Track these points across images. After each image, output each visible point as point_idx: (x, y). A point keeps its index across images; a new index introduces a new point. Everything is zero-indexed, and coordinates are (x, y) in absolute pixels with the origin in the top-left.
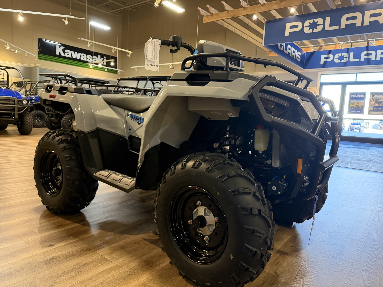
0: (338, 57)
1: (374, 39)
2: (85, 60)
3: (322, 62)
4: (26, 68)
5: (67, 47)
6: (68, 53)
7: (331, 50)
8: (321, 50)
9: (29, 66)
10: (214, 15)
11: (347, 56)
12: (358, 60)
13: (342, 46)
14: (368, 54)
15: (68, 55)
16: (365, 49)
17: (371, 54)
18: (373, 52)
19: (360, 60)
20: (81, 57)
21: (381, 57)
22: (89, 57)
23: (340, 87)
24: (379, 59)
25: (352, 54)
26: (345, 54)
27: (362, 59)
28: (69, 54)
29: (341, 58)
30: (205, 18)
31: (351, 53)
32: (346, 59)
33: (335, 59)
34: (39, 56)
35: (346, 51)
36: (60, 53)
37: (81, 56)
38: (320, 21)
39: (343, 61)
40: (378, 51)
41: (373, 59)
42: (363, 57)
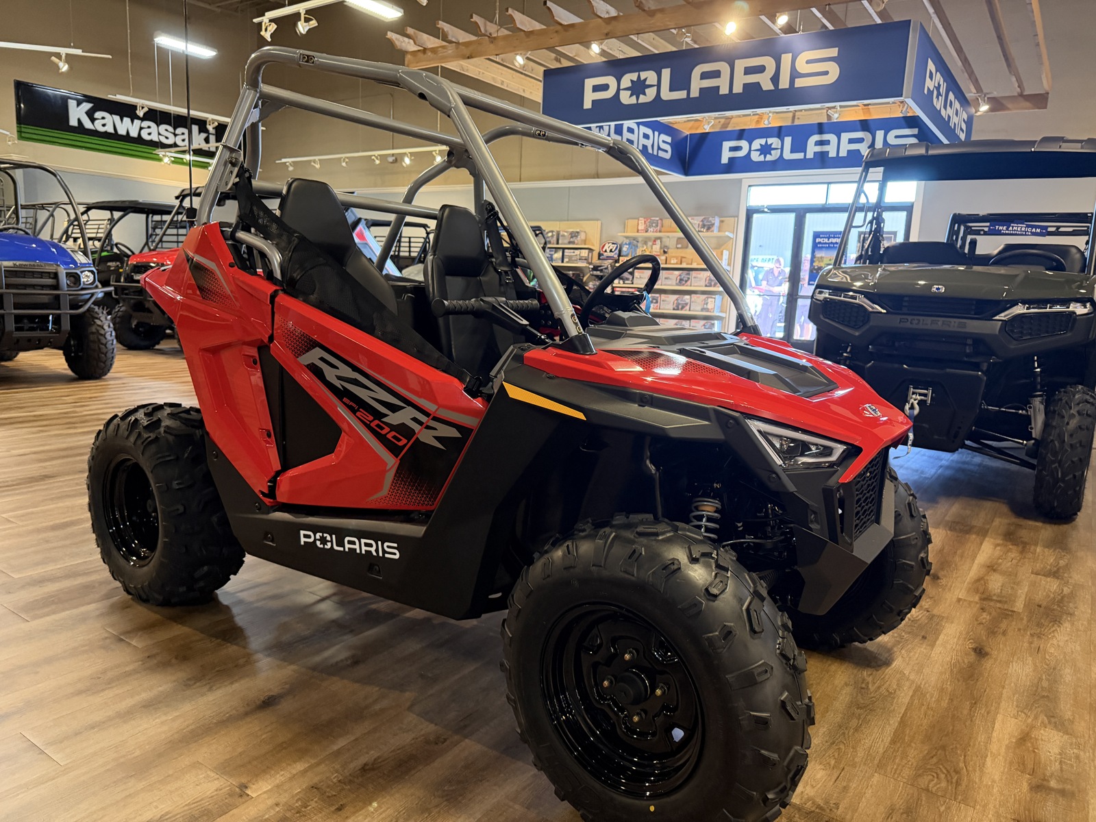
0: (759, 147)
2: (155, 138)
3: (725, 160)
5: (100, 104)
6: (103, 122)
7: (744, 130)
11: (778, 145)
12: (800, 156)
14: (821, 143)
15: (104, 125)
16: (816, 129)
17: (827, 142)
18: (831, 137)
19: (805, 155)
20: (142, 132)
21: (847, 151)
22: (166, 130)
23: (790, 219)
24: (845, 154)
25: (788, 140)
26: (774, 141)
27: (810, 155)
28: (107, 122)
29: (766, 150)
30: (408, 58)
31: (786, 138)
32: (776, 154)
33: (752, 152)
34: (20, 132)
35: (776, 132)
36: (79, 120)
37: (141, 128)
38: (650, 76)
39: (769, 158)
40: (843, 135)
41: (832, 154)
42: (812, 149)
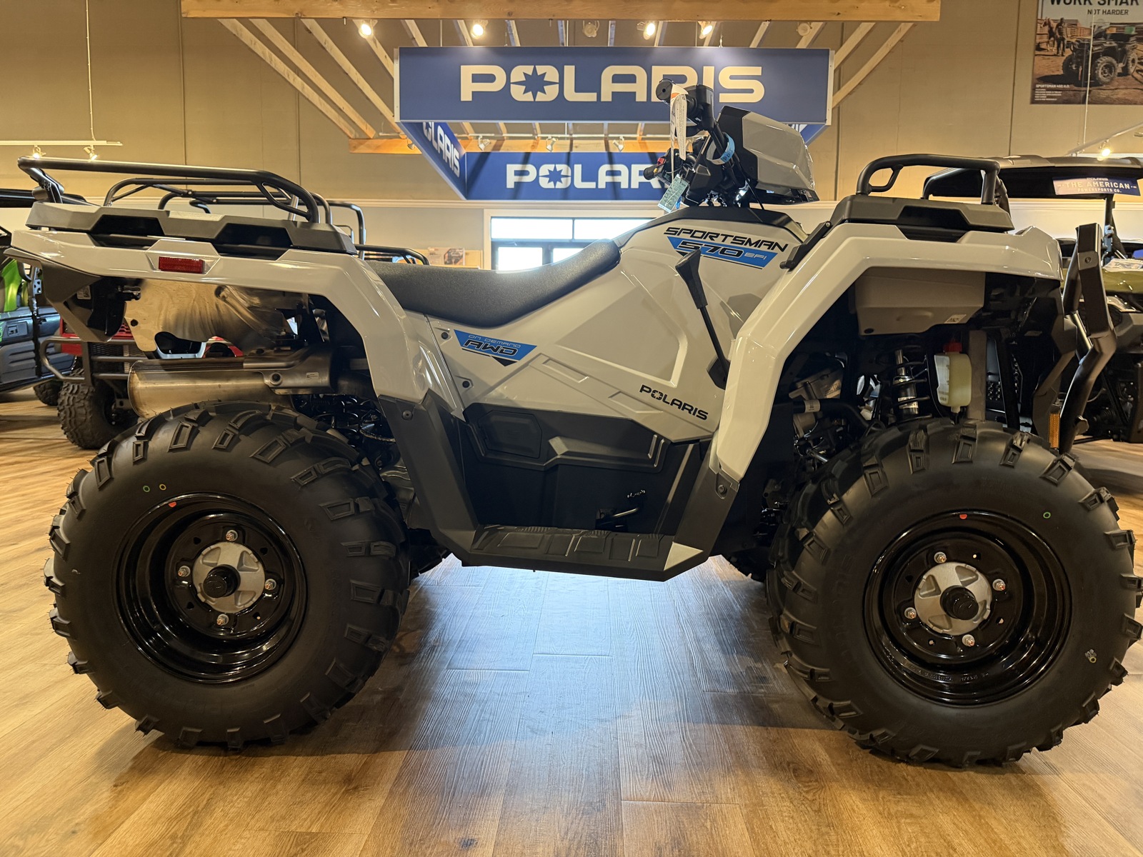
0: (548, 173)
1: (621, 136)
3: (510, 184)
7: (530, 153)
8: (501, 151)
11: (568, 173)
12: (591, 185)
13: (552, 145)
14: (612, 173)
16: (606, 158)
17: (618, 173)
18: (623, 169)
19: (597, 185)
21: (639, 183)
23: (539, 252)
24: (637, 186)
25: (578, 169)
26: (564, 168)
27: (602, 185)
29: (555, 176)
31: (576, 166)
32: (567, 181)
33: (540, 178)
35: (563, 159)
38: (550, 72)
39: (559, 185)
40: (633, 166)
41: (624, 185)
42: (603, 180)
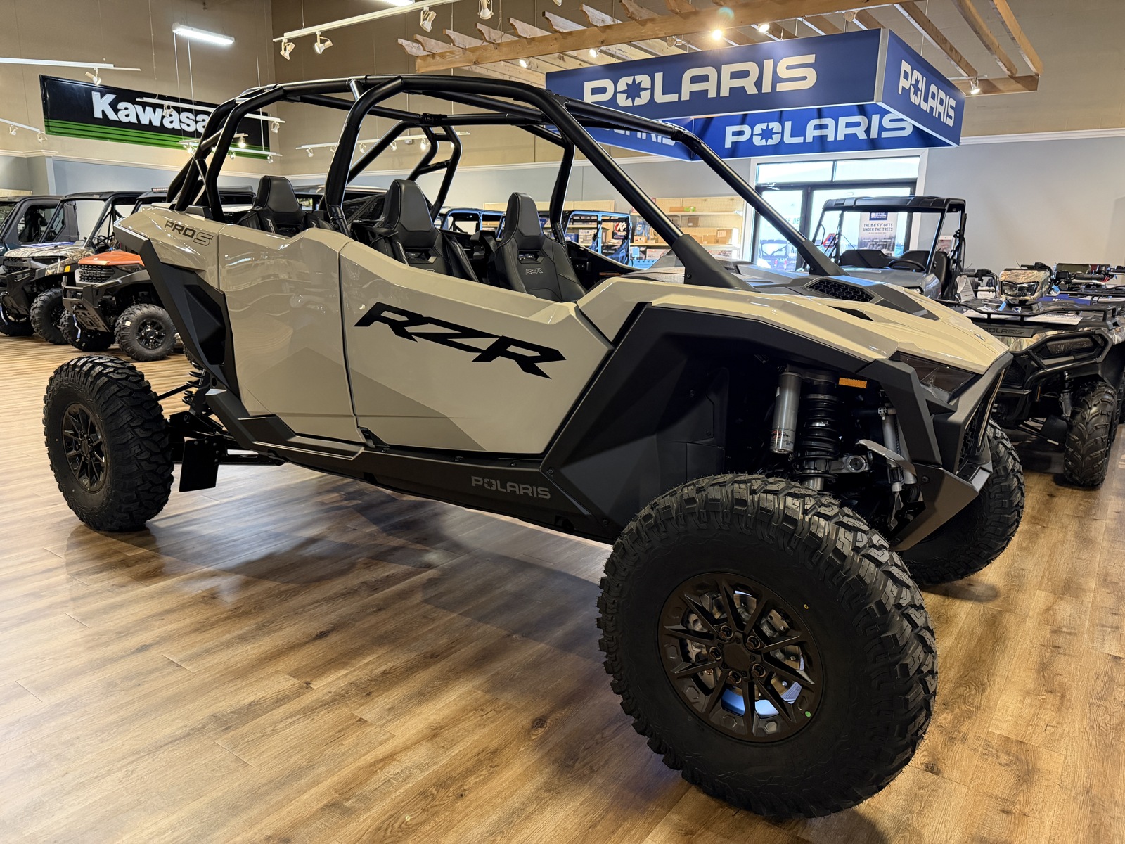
0: (761, 132)
3: (728, 144)
4: (18, 159)
5: (123, 95)
9: (24, 156)
10: (436, 56)
11: (779, 129)
12: (799, 140)
14: (821, 127)
15: (127, 116)
16: (815, 114)
17: (826, 127)
18: (829, 121)
19: (804, 139)
20: (164, 120)
21: (845, 134)
22: (188, 118)
23: (798, 195)
25: (788, 125)
26: (775, 126)
27: (809, 139)
28: (129, 112)
29: (767, 134)
30: (419, 62)
31: (786, 123)
32: (777, 138)
33: (754, 136)
34: (47, 126)
35: (777, 116)
36: (103, 112)
37: (163, 117)
38: (644, 80)
39: (770, 142)
40: (841, 119)
41: (831, 138)
42: (811, 133)
